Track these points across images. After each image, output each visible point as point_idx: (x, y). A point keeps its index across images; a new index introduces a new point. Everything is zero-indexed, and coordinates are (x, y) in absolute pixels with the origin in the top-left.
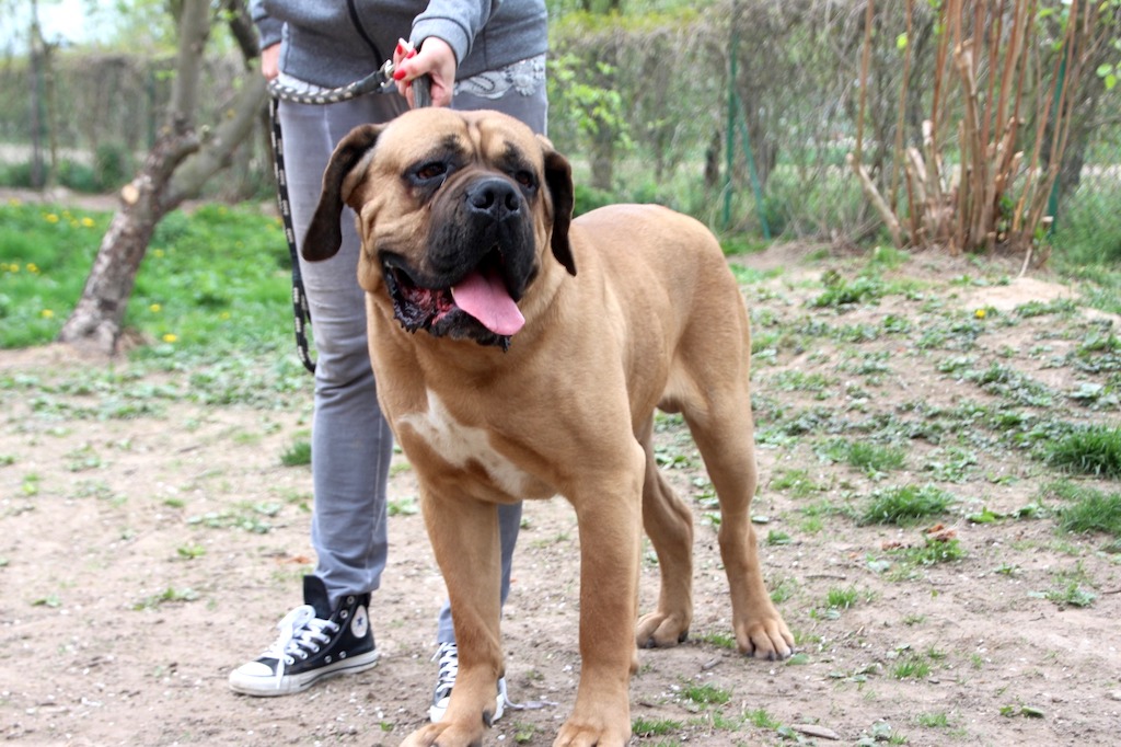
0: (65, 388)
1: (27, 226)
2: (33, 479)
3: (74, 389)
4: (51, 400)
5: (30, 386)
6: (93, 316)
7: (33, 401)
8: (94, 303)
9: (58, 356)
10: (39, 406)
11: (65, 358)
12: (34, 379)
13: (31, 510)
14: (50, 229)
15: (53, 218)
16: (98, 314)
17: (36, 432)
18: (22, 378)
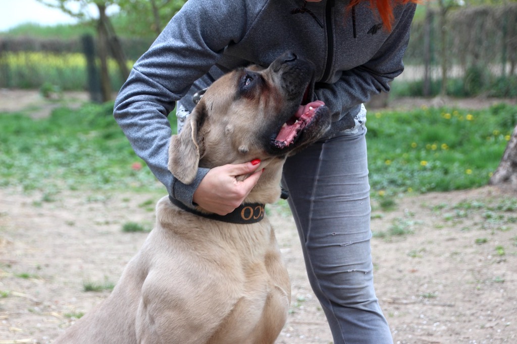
0: (500, 208)
1: (434, 121)
2: (500, 248)
3: (505, 208)
4: (494, 214)
5: (480, 207)
6: (508, 171)
7: (484, 214)
8: (509, 163)
9: (490, 193)
10: (489, 217)
11: (494, 194)
12: (481, 204)
13: (505, 261)
14: (447, 123)
15: (448, 116)
16: (511, 170)
17: (492, 228)
18: (475, 204)
